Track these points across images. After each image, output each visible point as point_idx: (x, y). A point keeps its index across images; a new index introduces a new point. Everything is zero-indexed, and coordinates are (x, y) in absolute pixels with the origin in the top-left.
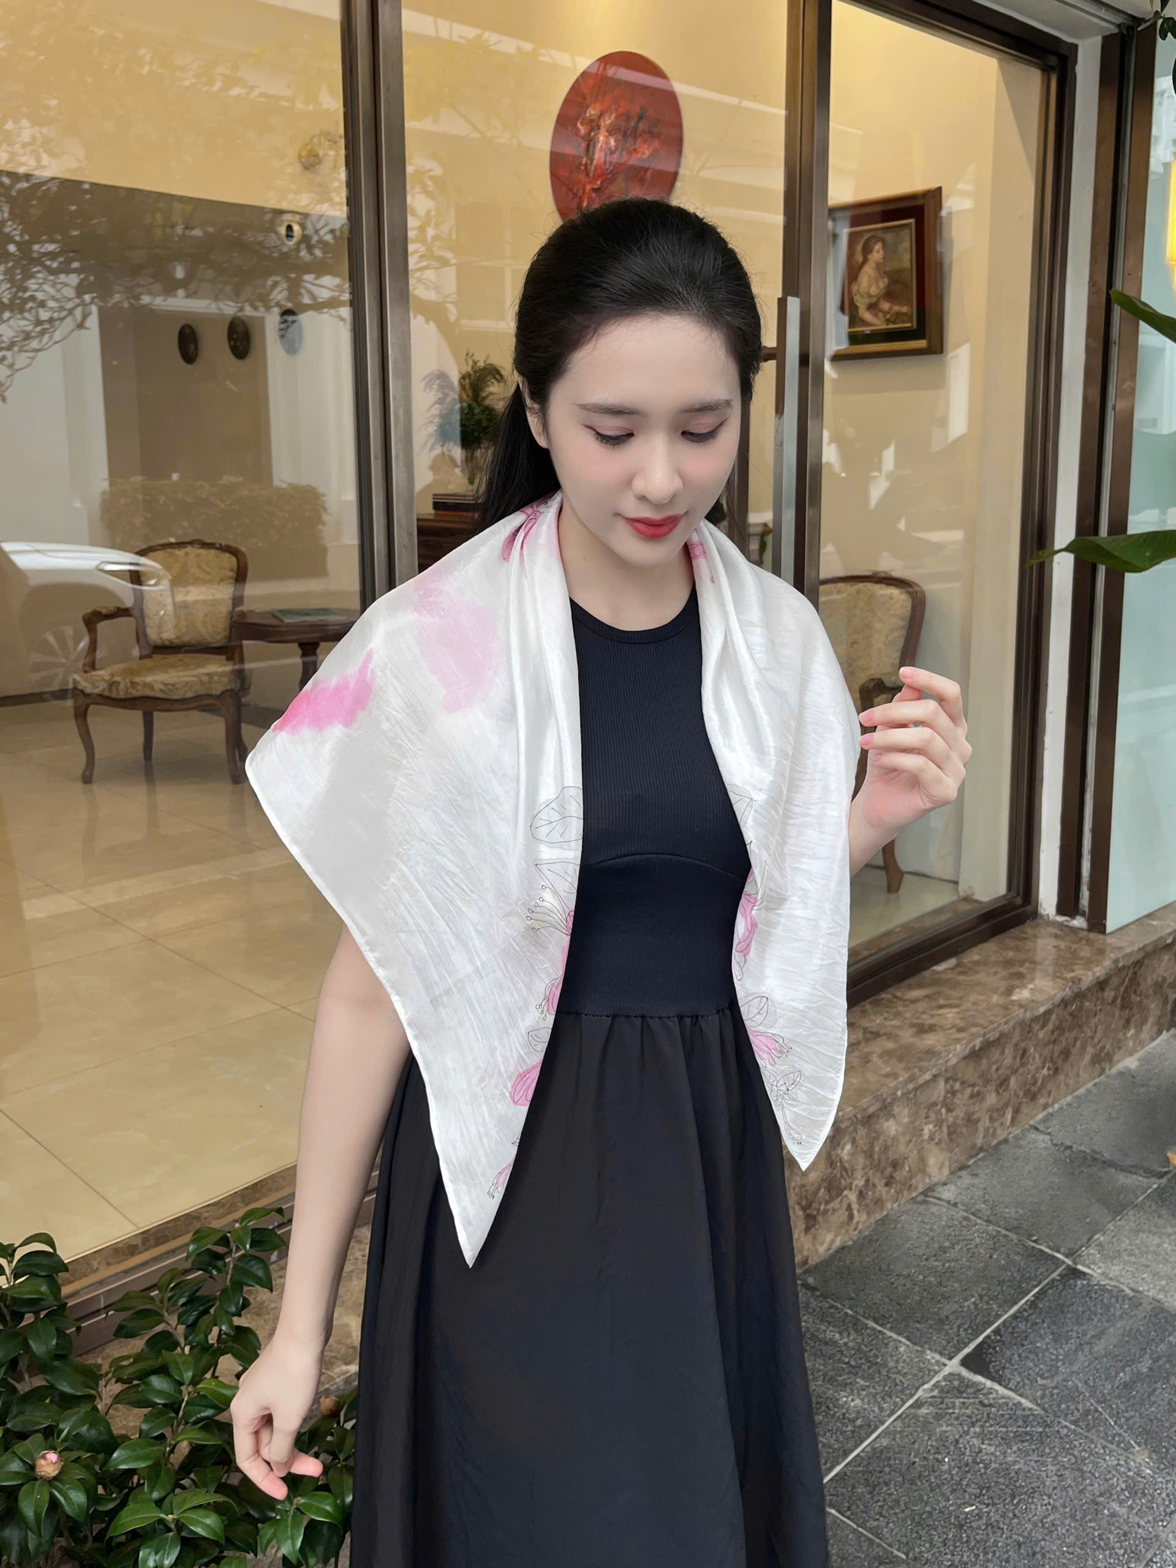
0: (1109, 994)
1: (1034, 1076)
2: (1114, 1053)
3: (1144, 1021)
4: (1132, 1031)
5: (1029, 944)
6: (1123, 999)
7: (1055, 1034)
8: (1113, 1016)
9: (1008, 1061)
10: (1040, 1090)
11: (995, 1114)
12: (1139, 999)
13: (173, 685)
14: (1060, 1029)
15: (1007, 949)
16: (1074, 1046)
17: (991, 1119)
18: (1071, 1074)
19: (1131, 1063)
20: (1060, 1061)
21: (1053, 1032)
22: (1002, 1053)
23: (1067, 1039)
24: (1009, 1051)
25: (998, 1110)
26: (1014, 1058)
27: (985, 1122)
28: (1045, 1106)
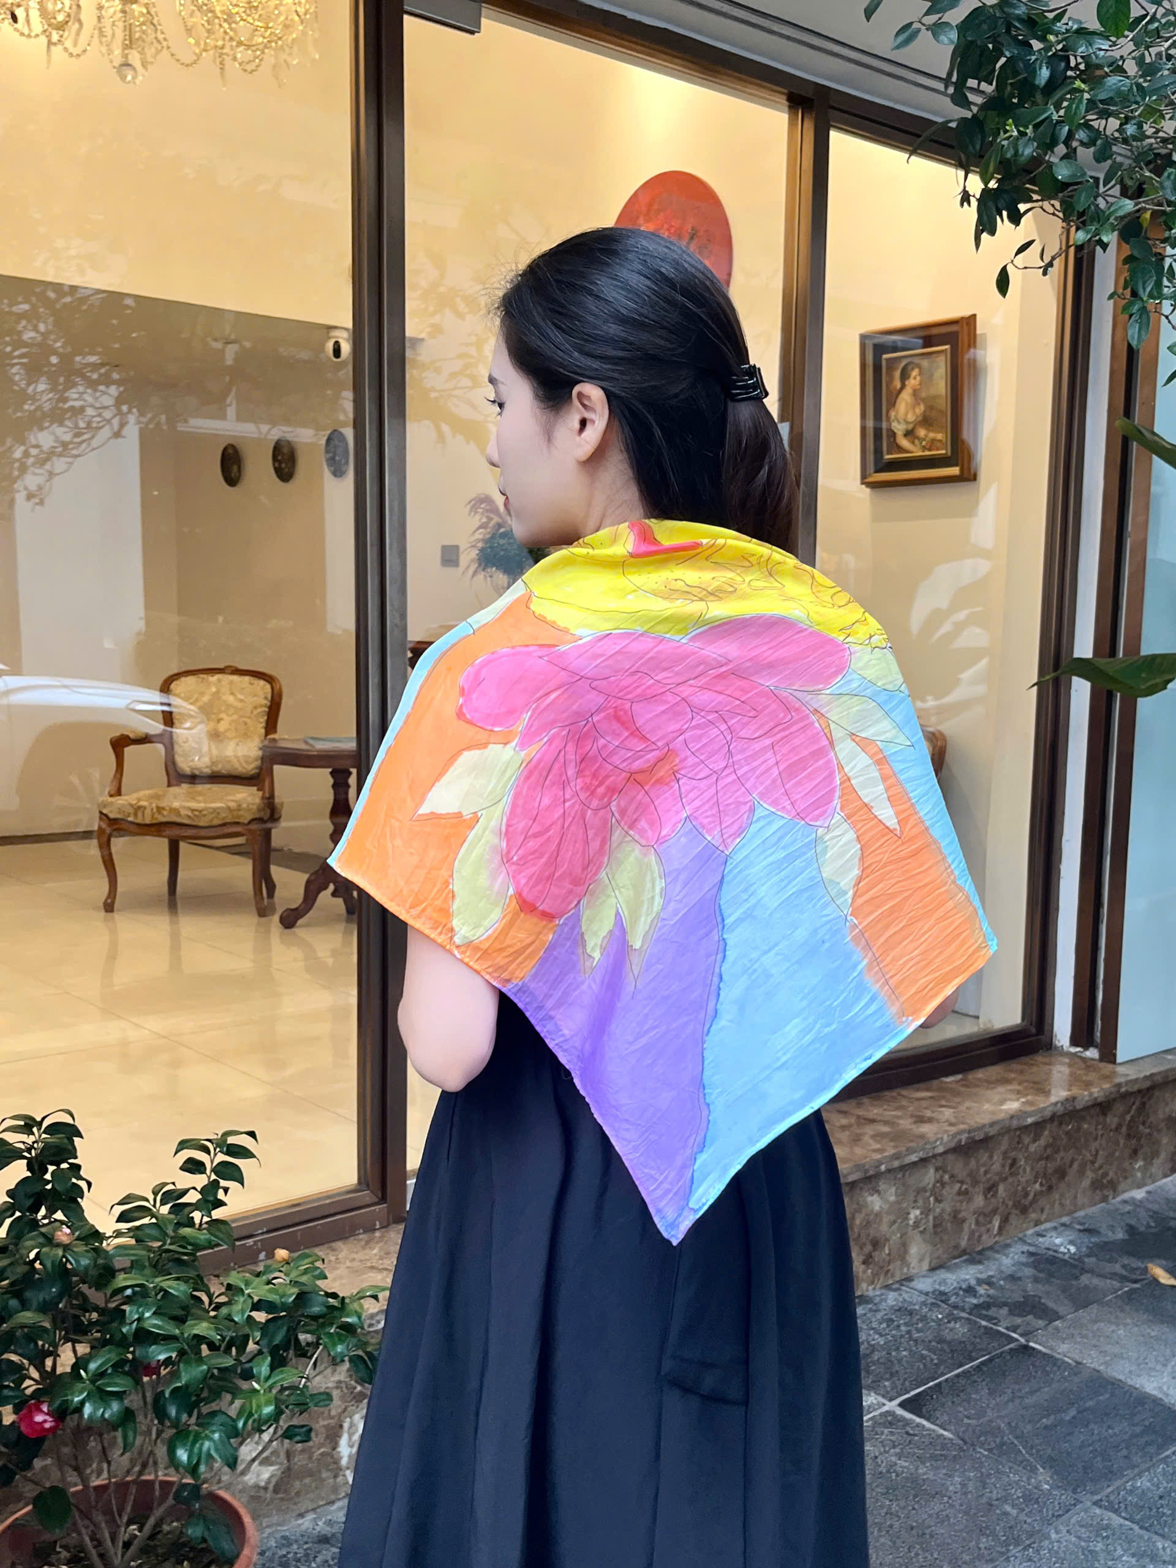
0: (1112, 1120)
1: (1024, 1189)
2: (1119, 1182)
3: (1155, 1154)
4: (1140, 1164)
5: (1035, 1069)
6: (1129, 1127)
7: (1049, 1151)
8: (1117, 1143)
9: (996, 1167)
10: (1031, 1204)
11: (981, 1219)
12: (1148, 1131)
13: (200, 811)
14: (1054, 1147)
15: (1011, 1071)
16: (1071, 1166)
17: (977, 1223)
18: (1067, 1195)
19: (1139, 1194)
20: (1054, 1181)
21: (1046, 1148)
22: (991, 1157)
23: (1062, 1158)
24: (997, 1157)
25: (985, 1215)
26: (1003, 1166)
27: (970, 1224)
28: (1037, 1223)
